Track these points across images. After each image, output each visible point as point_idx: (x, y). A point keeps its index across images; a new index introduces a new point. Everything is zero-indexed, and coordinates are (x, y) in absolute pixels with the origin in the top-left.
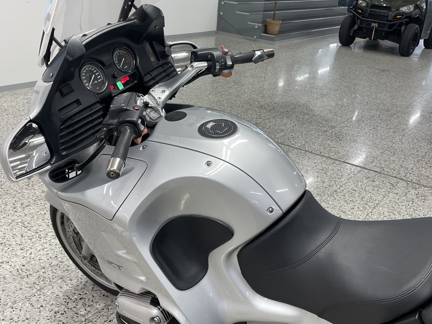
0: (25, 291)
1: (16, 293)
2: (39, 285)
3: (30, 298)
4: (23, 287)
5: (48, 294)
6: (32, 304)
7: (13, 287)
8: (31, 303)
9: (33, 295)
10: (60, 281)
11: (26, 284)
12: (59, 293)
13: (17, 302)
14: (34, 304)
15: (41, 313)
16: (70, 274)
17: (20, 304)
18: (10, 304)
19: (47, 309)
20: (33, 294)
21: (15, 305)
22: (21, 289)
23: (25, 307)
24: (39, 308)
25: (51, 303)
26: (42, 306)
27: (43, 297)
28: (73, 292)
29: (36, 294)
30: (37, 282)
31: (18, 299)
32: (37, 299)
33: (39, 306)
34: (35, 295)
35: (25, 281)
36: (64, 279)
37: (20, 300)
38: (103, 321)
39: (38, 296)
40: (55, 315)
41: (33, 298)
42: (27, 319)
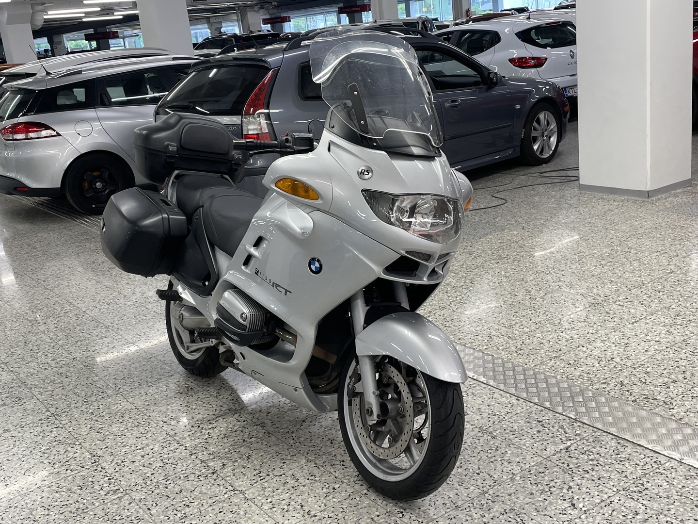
0: (503, 493)
1: (515, 490)
2: (487, 499)
3: (495, 484)
4: (507, 497)
5: (472, 488)
6: (491, 477)
7: (521, 498)
8: (492, 478)
9: (492, 487)
10: (460, 503)
11: (504, 501)
12: (458, 487)
13: (509, 480)
14: (488, 476)
15: (477, 467)
16: (446, 513)
17: (505, 477)
18: (518, 478)
19: (471, 470)
20: (492, 488)
21: (511, 476)
22: (510, 495)
23: (499, 474)
24: (481, 472)
25: (467, 477)
26: (478, 474)
27: (479, 483)
29: (488, 487)
30: (491, 504)
31: (509, 483)
32: (485, 482)
33: (481, 474)
34: (490, 486)
35: (507, 505)
36: (454, 506)
37: (506, 482)
39: (485, 485)
40: (461, 465)
41: (491, 483)
42: (492, 462)
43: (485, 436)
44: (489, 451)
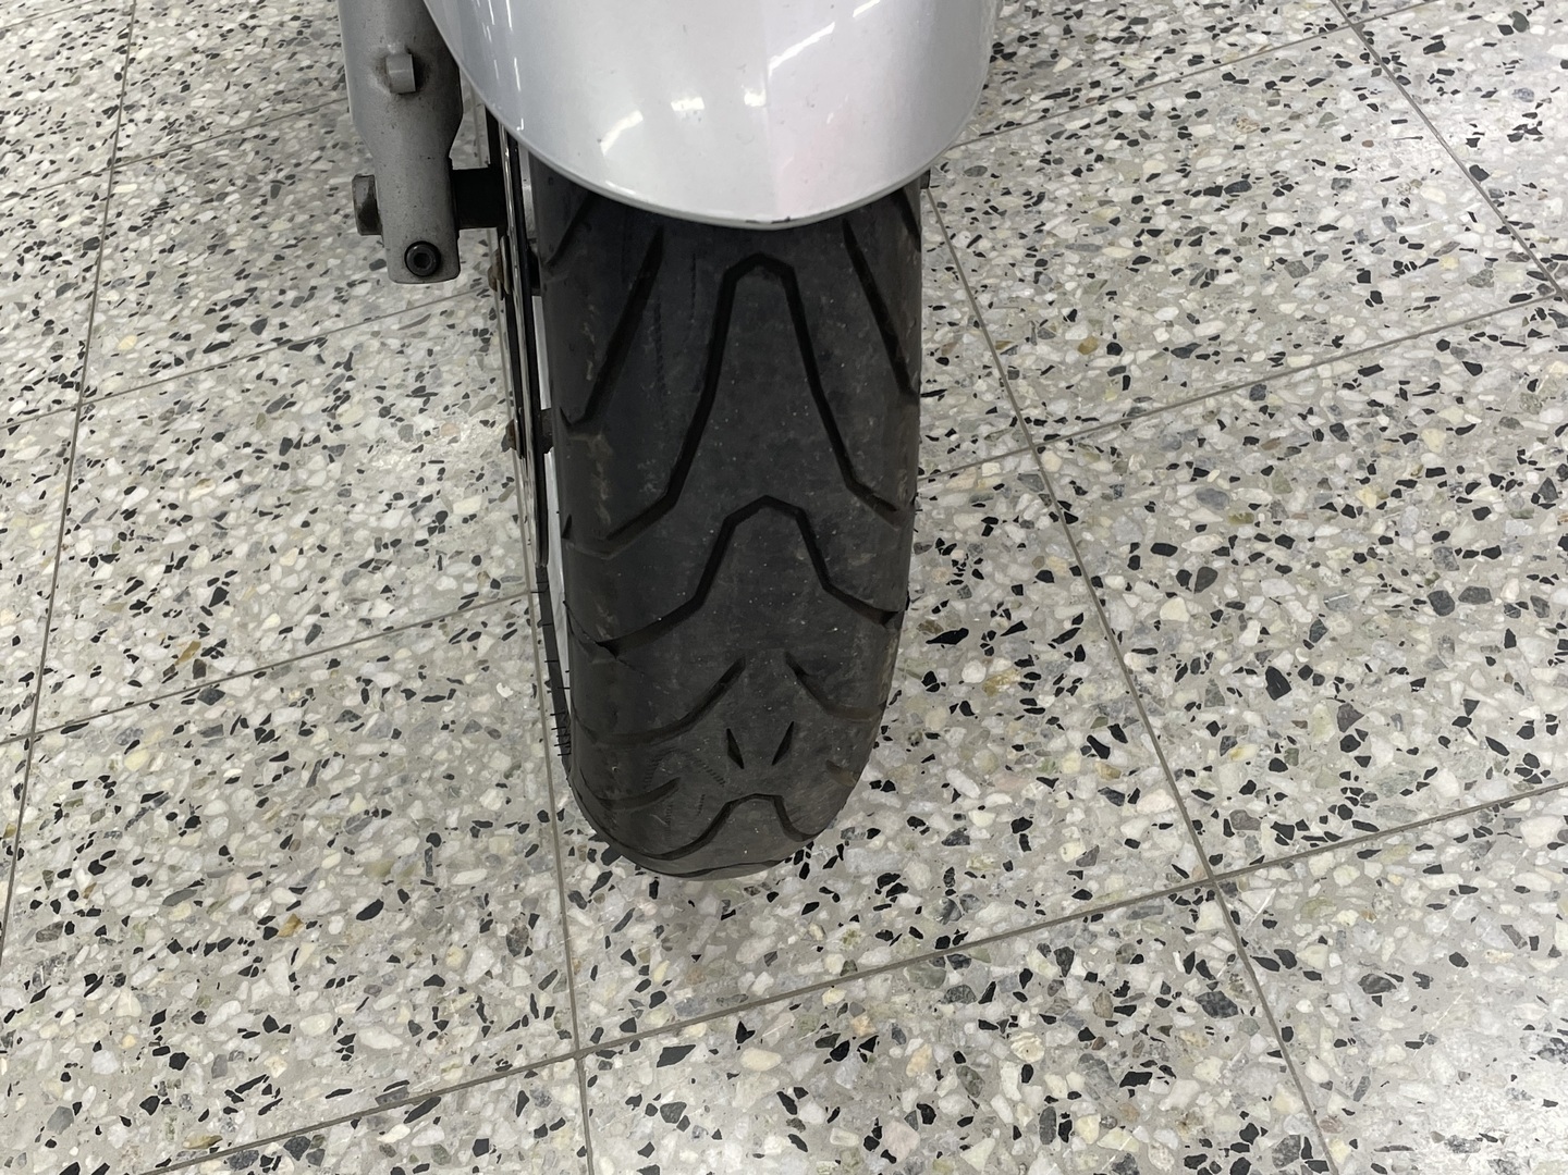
0: (1342, 940)
1: (1442, 953)
2: (1189, 963)
3: (1336, 825)
4: (1347, 1000)
6: (1348, 744)
8: (1347, 762)
9: (1298, 844)
10: (985, 920)
11: (1302, 1034)
12: (1072, 763)
13: (1458, 827)
14: (1332, 733)
15: (1306, 618)
16: (851, 971)
17: (1447, 784)
19: (1250, 636)
20: (1287, 863)
21: (1494, 791)
22: (1379, 987)
23: (1420, 737)
24: (1305, 672)
25: (1192, 689)
26: (1277, 684)
28: (956, 735)
29: (1268, 844)
30: (1187, 1019)
31: (1454, 850)
32: (1279, 782)
33: (1300, 691)
34: (1284, 833)
35: (1298, 1085)
36: (934, 933)
37: (1428, 838)
38: (949, 400)
39: (1256, 806)
40: (1218, 564)
41: (1311, 809)
42: (1442, 603)
43: (1538, 346)
44: (1486, 495)
